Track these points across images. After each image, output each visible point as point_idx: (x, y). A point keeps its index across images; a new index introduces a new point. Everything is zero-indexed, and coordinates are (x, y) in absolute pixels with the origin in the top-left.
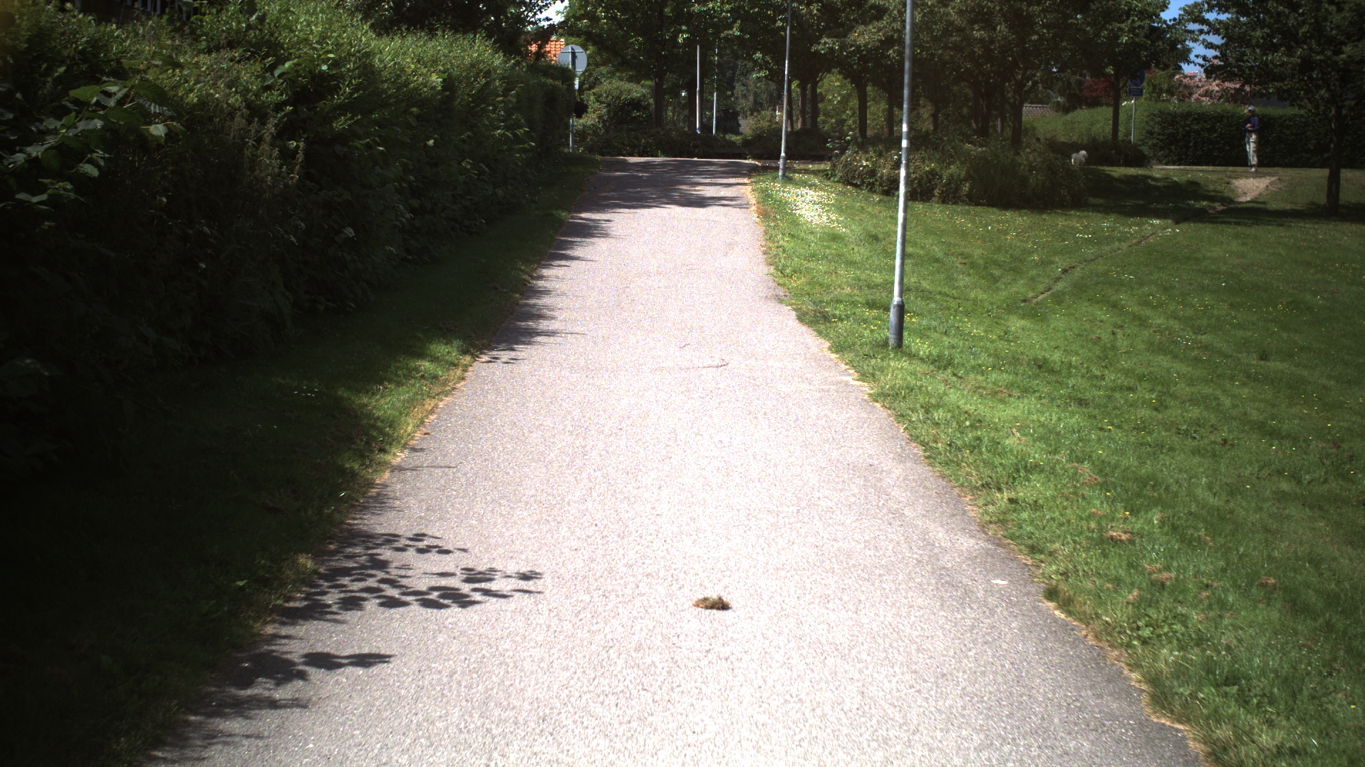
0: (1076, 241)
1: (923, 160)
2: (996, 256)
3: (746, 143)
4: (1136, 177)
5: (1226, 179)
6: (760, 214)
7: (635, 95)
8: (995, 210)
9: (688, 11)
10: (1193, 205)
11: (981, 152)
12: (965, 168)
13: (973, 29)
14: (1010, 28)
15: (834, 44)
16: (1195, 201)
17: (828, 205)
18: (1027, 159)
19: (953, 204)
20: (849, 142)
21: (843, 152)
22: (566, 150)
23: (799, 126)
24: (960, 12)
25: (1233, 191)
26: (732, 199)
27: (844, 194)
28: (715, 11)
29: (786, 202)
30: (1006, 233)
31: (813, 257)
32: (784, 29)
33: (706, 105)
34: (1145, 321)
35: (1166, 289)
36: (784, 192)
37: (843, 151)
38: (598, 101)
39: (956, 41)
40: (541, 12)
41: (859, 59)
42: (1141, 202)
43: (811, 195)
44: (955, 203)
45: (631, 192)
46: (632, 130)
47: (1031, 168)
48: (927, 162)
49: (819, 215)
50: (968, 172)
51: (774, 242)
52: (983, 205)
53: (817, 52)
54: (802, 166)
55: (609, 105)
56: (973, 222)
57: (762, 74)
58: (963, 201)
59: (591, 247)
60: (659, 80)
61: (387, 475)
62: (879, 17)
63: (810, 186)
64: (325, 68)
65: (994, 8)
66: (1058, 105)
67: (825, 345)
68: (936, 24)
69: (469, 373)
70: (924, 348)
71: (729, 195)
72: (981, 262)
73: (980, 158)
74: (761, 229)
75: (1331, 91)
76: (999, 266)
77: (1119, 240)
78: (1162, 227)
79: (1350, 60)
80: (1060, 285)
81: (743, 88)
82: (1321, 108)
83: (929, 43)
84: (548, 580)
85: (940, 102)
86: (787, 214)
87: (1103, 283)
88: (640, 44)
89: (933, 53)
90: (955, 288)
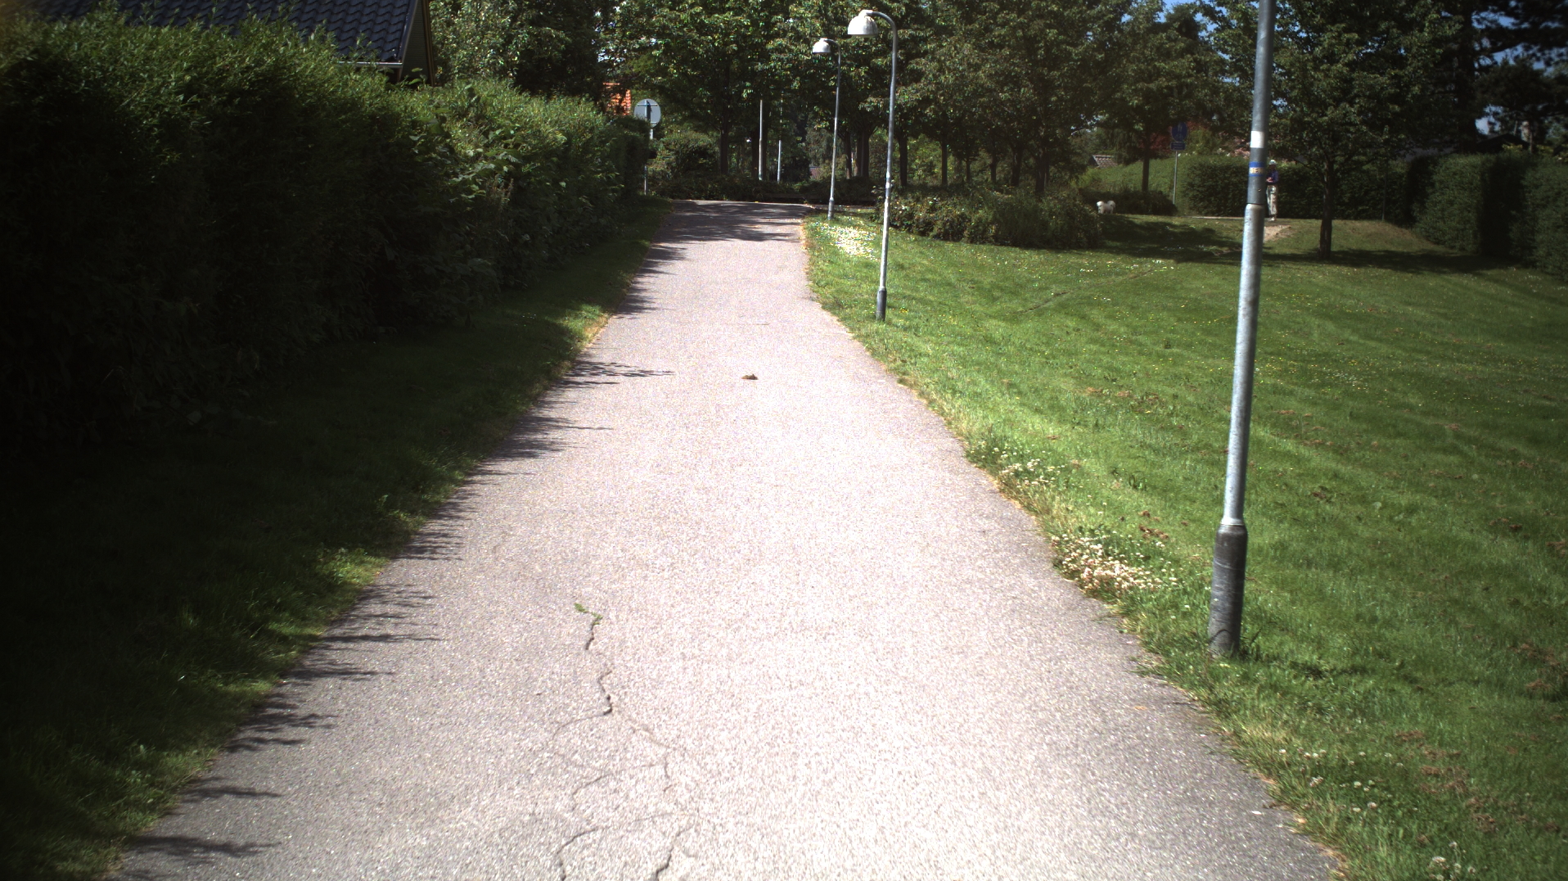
0: (1078, 274)
1: (955, 205)
2: (1003, 283)
3: (803, 190)
4: (1156, 224)
6: (807, 246)
7: (701, 143)
8: (1018, 249)
9: (752, 70)
10: (1201, 248)
11: (1007, 199)
12: (992, 213)
13: (1002, 91)
14: (1034, 89)
15: (878, 102)
16: (1206, 245)
17: (867, 241)
18: (1049, 205)
19: (979, 243)
22: (641, 193)
23: (855, 174)
24: (990, 76)
26: (785, 235)
28: (776, 70)
29: (831, 237)
30: (1019, 266)
31: (845, 276)
32: (834, 88)
33: (770, 152)
34: (1101, 327)
35: (1133, 308)
36: (830, 229)
38: (668, 149)
39: (984, 102)
41: (900, 115)
42: (1154, 245)
43: (854, 233)
44: (983, 243)
45: (700, 229)
46: (699, 176)
47: (1051, 214)
48: (958, 207)
49: (857, 249)
50: (994, 216)
51: (815, 266)
52: (1008, 245)
53: (864, 109)
54: (852, 210)
55: (677, 153)
56: (994, 258)
57: (822, 126)
58: (990, 242)
60: (725, 132)
62: (917, 81)
63: (855, 227)
65: (1021, 72)
66: (1120, 156)
67: (835, 318)
68: (967, 87)
69: (610, 321)
70: (901, 322)
71: (784, 232)
72: (988, 287)
73: (1006, 204)
74: (806, 259)
75: (1322, 148)
76: (1002, 290)
77: (1117, 274)
78: (1161, 266)
79: (1332, 121)
80: (1047, 305)
81: (814, 133)
82: (1314, 163)
83: (960, 102)
84: (676, 373)
85: (997, 155)
86: (830, 246)
87: (1083, 303)
88: (707, 97)
89: (966, 112)
90: (955, 301)
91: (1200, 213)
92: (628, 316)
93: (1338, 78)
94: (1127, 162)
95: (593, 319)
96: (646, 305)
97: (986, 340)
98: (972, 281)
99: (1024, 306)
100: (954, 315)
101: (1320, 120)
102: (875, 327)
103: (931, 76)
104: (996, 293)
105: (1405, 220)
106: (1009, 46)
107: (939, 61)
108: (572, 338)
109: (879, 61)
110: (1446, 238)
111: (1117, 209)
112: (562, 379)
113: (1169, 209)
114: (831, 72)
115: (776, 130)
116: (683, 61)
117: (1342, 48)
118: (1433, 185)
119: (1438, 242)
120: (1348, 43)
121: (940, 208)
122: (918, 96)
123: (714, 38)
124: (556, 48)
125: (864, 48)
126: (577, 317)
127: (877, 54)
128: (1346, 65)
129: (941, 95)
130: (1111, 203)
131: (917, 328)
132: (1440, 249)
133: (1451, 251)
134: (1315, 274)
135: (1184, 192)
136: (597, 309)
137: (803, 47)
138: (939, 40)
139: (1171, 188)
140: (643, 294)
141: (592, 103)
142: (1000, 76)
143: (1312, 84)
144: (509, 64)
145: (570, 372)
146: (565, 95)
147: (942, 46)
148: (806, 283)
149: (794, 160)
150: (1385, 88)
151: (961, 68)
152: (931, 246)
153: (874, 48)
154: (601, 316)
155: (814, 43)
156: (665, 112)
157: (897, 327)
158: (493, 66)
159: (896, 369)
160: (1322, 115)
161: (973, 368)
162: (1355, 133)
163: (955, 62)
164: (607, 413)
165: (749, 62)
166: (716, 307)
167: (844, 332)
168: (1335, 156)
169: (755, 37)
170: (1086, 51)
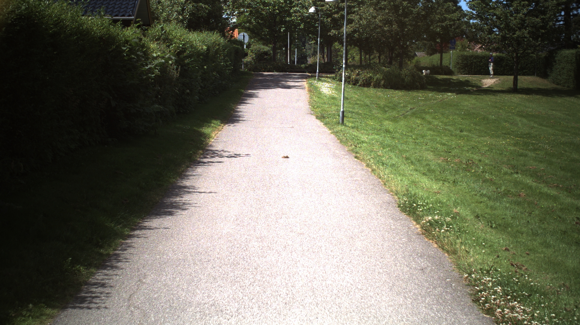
0: (418, 100)
2: (388, 104)
3: (306, 67)
4: (446, 79)
5: (480, 80)
6: (308, 90)
7: (265, 50)
8: (393, 90)
9: (285, 20)
10: (466, 89)
13: (385, 27)
14: (398, 26)
15: (336, 32)
16: (467, 87)
17: (332, 88)
18: (404, 72)
21: (339, 71)
22: (241, 70)
23: (326, 61)
24: (380, 21)
25: (481, 84)
26: (299, 86)
28: (294, 20)
29: (318, 87)
30: (394, 97)
31: (325, 103)
32: (318, 27)
33: (292, 53)
34: (431, 123)
35: (443, 114)
36: (317, 84)
38: (252, 52)
39: (378, 31)
40: (232, 20)
42: (447, 88)
43: (327, 85)
44: (379, 88)
46: (265, 63)
47: (406, 76)
48: (369, 74)
49: (329, 91)
50: (383, 77)
51: (312, 99)
53: (330, 35)
54: (325, 75)
55: (256, 54)
56: (384, 94)
57: (312, 42)
58: (381, 87)
60: (274, 45)
61: (211, 143)
62: (351, 23)
63: (327, 82)
64: (181, 46)
65: (393, 19)
66: (428, 53)
67: (322, 124)
68: (372, 25)
69: (224, 128)
70: (350, 125)
71: (298, 85)
72: (383, 106)
73: (387, 72)
74: (308, 96)
75: (514, 48)
76: (388, 107)
77: (434, 100)
78: (451, 96)
79: (518, 37)
80: (408, 113)
81: (309, 46)
82: (510, 54)
83: (369, 31)
84: (252, 155)
85: (381, 52)
86: (318, 91)
87: (422, 112)
88: (267, 32)
89: (371, 35)
90: (371, 113)
91: (462, 74)
92: (232, 125)
93: (520, 19)
94: (431, 55)
95: (216, 127)
96: (241, 119)
97: (387, 132)
98: (376, 104)
99: (398, 114)
100: (371, 120)
101: (513, 36)
102: (340, 127)
103: (357, 21)
104: (387, 109)
105: (544, 75)
106: (388, 9)
107: (360, 15)
108: (205, 138)
109: (336, 16)
110: (561, 82)
111: (431, 73)
112: (197, 160)
113: (450, 73)
114: (316, 20)
115: (295, 45)
116: (257, 18)
117: (521, 7)
118: (555, 62)
119: (558, 84)
120: (523, 5)
121: (361, 74)
122: (352, 29)
123: (269, 8)
124: (204, 12)
125: (330, 10)
126: (209, 126)
127: (335, 13)
128: (523, 14)
129: (361, 29)
130: (429, 71)
131: (357, 128)
132: (559, 87)
133: (563, 88)
134: (513, 98)
135: (455, 66)
136: (218, 122)
137: (305, 11)
138: (359, 7)
139: (450, 64)
140: (240, 113)
141: (219, 34)
142: (384, 21)
143: (510, 22)
144: (184, 19)
145: (202, 156)
146: (208, 30)
147: (360, 10)
148: (308, 106)
149: (302, 56)
150: (538, 23)
151: (369, 18)
152: (358, 89)
153: (333, 11)
154: (220, 126)
155: (310, 9)
156: (250, 38)
157: (349, 127)
158: (177, 19)
159: (352, 150)
160: (514, 34)
161: (387, 149)
162: (527, 42)
163: (366, 16)
164: (215, 182)
165: (283, 17)
166: (271, 119)
167: (327, 130)
168: (519, 51)
169: (286, 7)
170: (419, 10)
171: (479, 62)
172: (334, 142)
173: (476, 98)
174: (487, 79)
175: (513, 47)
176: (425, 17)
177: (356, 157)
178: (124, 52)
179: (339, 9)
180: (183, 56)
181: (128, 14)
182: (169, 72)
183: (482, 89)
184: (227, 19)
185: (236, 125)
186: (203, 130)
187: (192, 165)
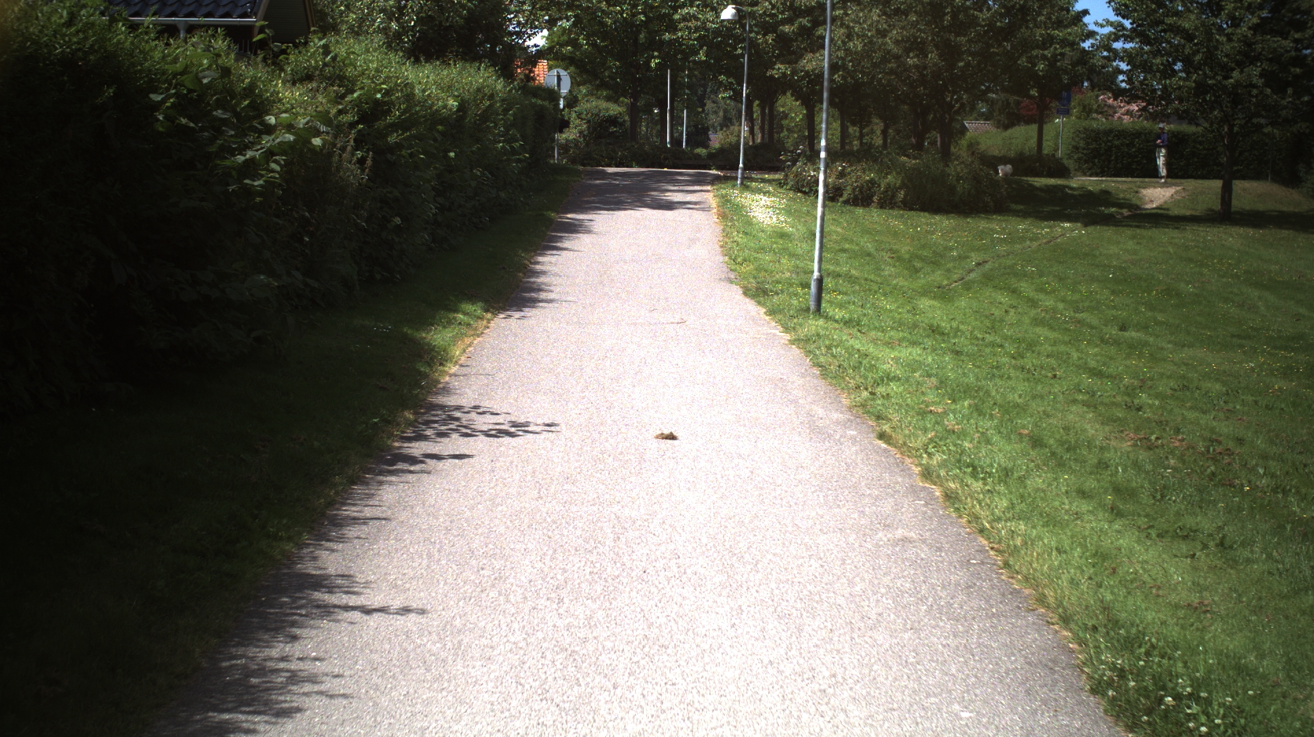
0: (993, 240)
1: (864, 171)
2: (920, 252)
3: (711, 156)
4: (1055, 187)
5: (1136, 189)
6: (719, 215)
7: (612, 113)
8: (926, 214)
9: (660, 39)
10: (1103, 211)
11: (914, 164)
12: (900, 178)
13: (908, 57)
14: (940, 56)
15: (786, 69)
16: (1106, 207)
17: (779, 209)
18: (955, 170)
19: (890, 209)
20: (799, 155)
21: (794, 164)
22: (552, 161)
23: (759, 141)
24: (897, 42)
25: (1140, 199)
26: (696, 203)
27: (793, 200)
28: (683, 39)
29: (743, 205)
30: (933, 233)
31: (762, 249)
32: (742, 56)
33: (676, 121)
34: (1037, 303)
35: (1061, 279)
36: (741, 197)
37: (794, 162)
38: (579, 118)
39: (892, 67)
40: (530, 40)
41: (808, 82)
42: (1058, 208)
43: (764, 200)
44: (892, 208)
45: (609, 197)
46: (610, 144)
47: (959, 178)
48: (867, 173)
49: (770, 217)
50: (902, 181)
51: (729, 238)
52: (916, 210)
53: (772, 77)
54: (759, 176)
55: (589, 122)
56: (905, 224)
57: (726, 95)
58: (899, 207)
59: (576, 241)
60: (634, 100)
61: (447, 378)
63: (765, 193)
64: (379, 96)
65: (927, 38)
67: (762, 310)
68: (875, 53)
69: (492, 324)
70: (839, 314)
71: (693, 200)
72: (907, 256)
73: (914, 169)
74: (719, 228)
75: (1223, 112)
76: (922, 260)
77: (1031, 240)
78: (1071, 229)
79: (1238, 84)
80: (972, 276)
81: (713, 105)
82: (1215, 126)
83: (869, 68)
84: (563, 426)
85: (889, 119)
86: (742, 215)
87: (1008, 274)
88: (617, 68)
89: (873, 77)
90: (880, 276)
91: (1085, 174)
92: (517, 315)
93: (1242, 41)
94: (1006, 127)
95: (469, 325)
96: (543, 295)
97: (933, 331)
98: (891, 250)
99: (948, 279)
100: (885, 295)
101: (1225, 82)
102: (814, 325)
103: (839, 42)
104: (918, 265)
105: (1291, 179)
106: (915, 12)
107: (847, 27)
108: (431, 362)
109: (787, 28)
111: (1016, 172)
112: (391, 448)
113: (1062, 171)
114: (739, 40)
115: (682, 100)
116: (593, 33)
121: (849, 174)
123: (622, 9)
126: (449, 323)
127: (784, 22)
128: (1249, 28)
129: (850, 61)
130: (1011, 167)
131: (858, 323)
135: (1068, 154)
136: (475, 308)
137: (710, 15)
138: (844, 8)
139: (1056, 150)
140: (541, 280)
141: (492, 69)
142: (906, 43)
143: (1216, 48)
144: (404, 30)
145: (409, 433)
147: (847, 15)
148: (721, 259)
149: (697, 128)
150: (1287, 52)
151: (869, 34)
152: (842, 212)
153: (780, 16)
154: (482, 318)
155: (722, 10)
156: (575, 83)
157: (836, 321)
158: (385, 30)
159: (863, 406)
160: (1226, 78)
161: (966, 403)
162: (1256, 96)
163: (863, 28)
164: (430, 556)
165: (656, 32)
166: (623, 296)
167: (777, 332)
168: (1235, 120)
169: (663, 7)
170: (994, 17)
171: (1128, 145)
172: (803, 376)
173: (1133, 237)
174: (1155, 187)
175: (1221, 110)
176: (1007, 33)
177: (882, 436)
178: (157, 110)
179: (794, 13)
180: (383, 123)
181: (239, 11)
182: (338, 170)
183: (1144, 212)
184: (519, 34)
185: (529, 315)
186: (429, 337)
187: (369, 471)
